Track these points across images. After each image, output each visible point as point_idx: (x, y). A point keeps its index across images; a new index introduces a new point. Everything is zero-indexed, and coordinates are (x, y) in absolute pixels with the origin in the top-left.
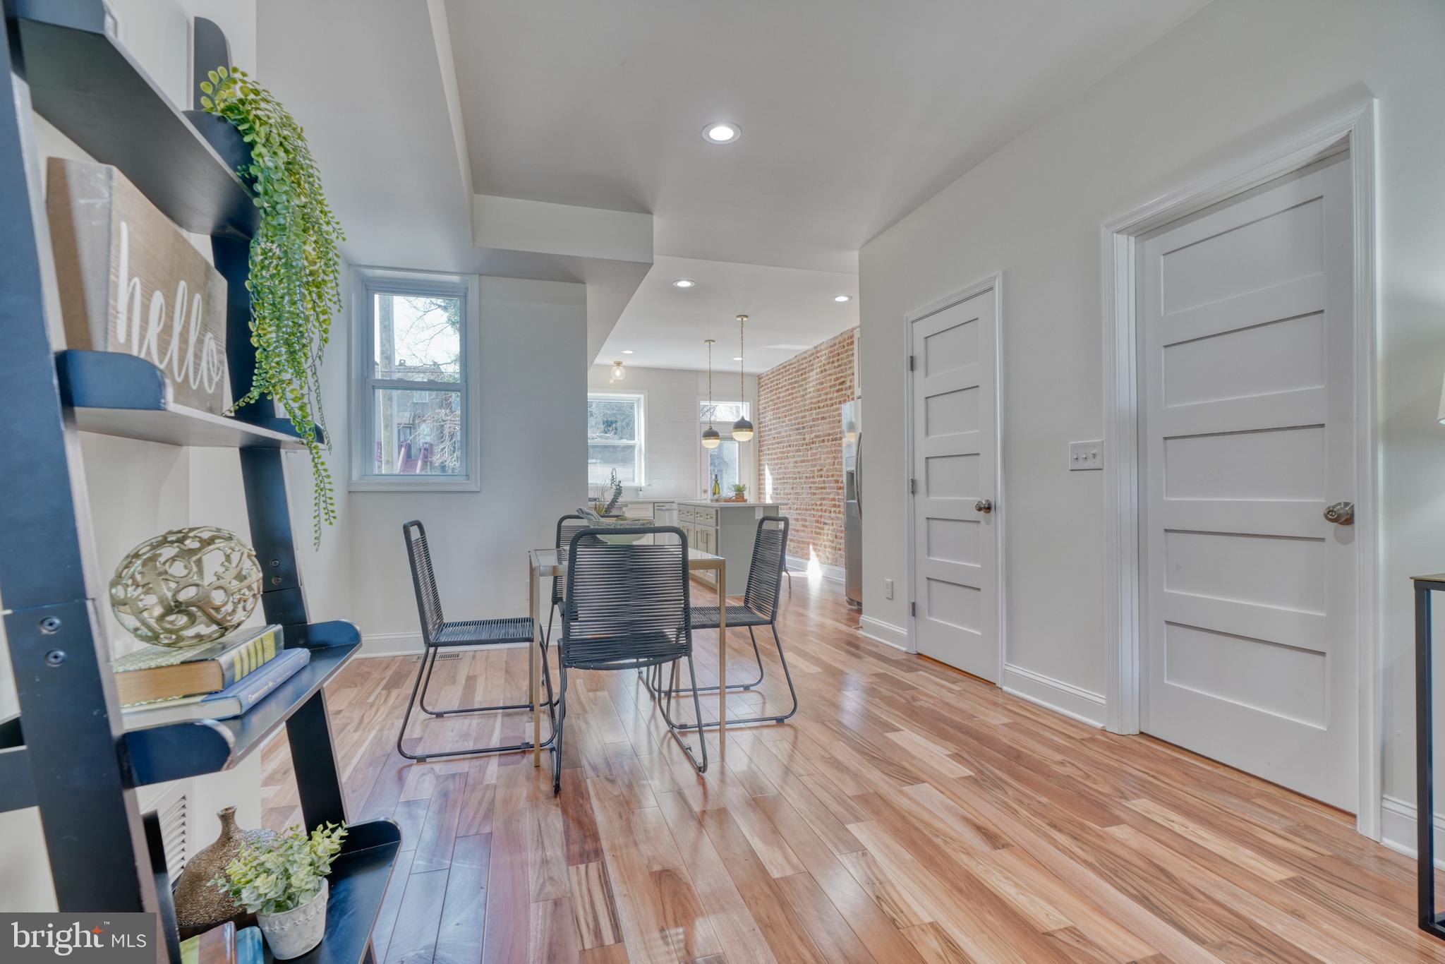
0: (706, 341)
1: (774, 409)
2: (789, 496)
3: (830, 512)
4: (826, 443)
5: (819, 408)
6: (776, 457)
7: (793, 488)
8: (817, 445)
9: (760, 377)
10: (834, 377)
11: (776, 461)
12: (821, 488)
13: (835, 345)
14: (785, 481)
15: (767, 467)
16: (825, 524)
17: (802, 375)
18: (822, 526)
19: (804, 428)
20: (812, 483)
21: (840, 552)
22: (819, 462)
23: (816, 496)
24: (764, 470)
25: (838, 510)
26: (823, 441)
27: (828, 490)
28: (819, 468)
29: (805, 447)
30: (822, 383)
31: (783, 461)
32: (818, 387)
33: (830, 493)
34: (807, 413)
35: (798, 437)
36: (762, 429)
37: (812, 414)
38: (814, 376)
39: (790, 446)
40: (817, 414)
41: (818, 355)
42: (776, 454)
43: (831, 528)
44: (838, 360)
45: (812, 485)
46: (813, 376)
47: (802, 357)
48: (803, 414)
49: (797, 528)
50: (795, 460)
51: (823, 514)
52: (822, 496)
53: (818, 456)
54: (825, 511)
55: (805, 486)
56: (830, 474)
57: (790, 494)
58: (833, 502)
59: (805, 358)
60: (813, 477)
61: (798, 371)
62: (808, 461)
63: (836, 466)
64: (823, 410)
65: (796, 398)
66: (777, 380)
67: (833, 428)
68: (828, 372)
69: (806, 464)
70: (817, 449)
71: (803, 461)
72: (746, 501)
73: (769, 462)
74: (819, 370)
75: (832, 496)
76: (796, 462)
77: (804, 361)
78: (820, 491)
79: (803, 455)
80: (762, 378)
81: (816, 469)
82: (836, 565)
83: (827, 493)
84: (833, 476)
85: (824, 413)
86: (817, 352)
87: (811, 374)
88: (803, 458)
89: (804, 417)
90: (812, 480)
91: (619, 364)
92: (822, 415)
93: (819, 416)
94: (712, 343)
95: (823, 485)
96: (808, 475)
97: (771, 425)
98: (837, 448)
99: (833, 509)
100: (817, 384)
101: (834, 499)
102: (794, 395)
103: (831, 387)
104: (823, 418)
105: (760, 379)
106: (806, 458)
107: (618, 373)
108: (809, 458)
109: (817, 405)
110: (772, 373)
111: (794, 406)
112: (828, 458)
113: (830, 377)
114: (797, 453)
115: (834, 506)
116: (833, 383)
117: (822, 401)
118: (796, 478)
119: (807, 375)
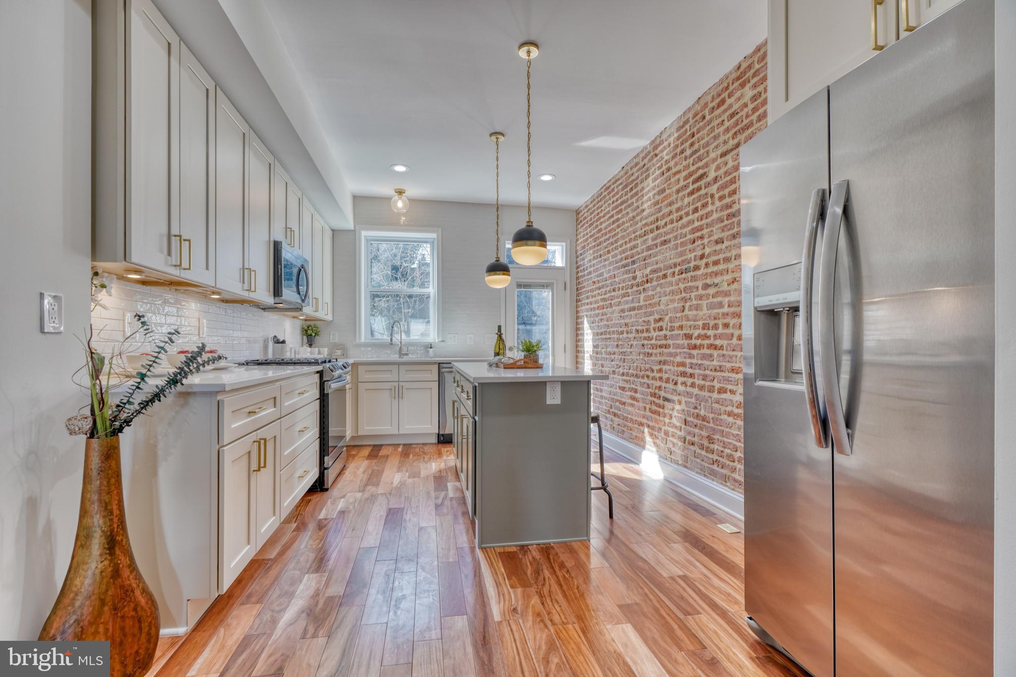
0: (491, 135)
1: (594, 246)
2: (612, 356)
3: (676, 384)
4: (669, 279)
5: (658, 228)
6: (596, 306)
7: (617, 345)
8: (655, 283)
9: (578, 212)
10: (684, 174)
11: (597, 312)
12: (661, 346)
13: (686, 123)
14: (608, 336)
15: (586, 319)
16: (666, 399)
17: (631, 189)
18: (661, 402)
19: (634, 262)
20: (645, 338)
21: (692, 447)
22: (657, 308)
23: (653, 358)
24: (582, 323)
25: (690, 381)
26: (665, 276)
27: (671, 350)
28: (657, 317)
29: (635, 288)
30: (663, 191)
31: (605, 310)
32: (657, 198)
33: (676, 355)
34: (639, 241)
35: (626, 276)
36: (580, 274)
37: (646, 240)
38: (651, 185)
39: (614, 290)
40: (654, 239)
41: (657, 152)
42: (596, 302)
43: (677, 407)
44: (692, 145)
45: (645, 342)
46: (648, 185)
47: (633, 164)
48: (632, 244)
49: (624, 400)
50: (620, 308)
51: (664, 385)
52: (663, 358)
53: (656, 300)
54: (667, 381)
55: (635, 343)
56: (676, 325)
57: (614, 353)
58: (681, 369)
59: (637, 164)
60: (648, 331)
61: (626, 186)
62: (640, 308)
63: (687, 312)
64: (665, 230)
65: (623, 223)
66: (598, 208)
67: (682, 254)
68: (674, 170)
69: (636, 312)
70: (654, 289)
71: (633, 309)
72: (540, 367)
73: (589, 313)
74: (658, 172)
75: (678, 359)
76: (623, 311)
77: (635, 170)
78: (659, 350)
79: (633, 299)
80: (581, 211)
81: (651, 318)
82: (685, 467)
83: (671, 355)
84: (681, 327)
85: (666, 234)
86: (655, 148)
87: (645, 184)
88: (632, 305)
89: (635, 247)
90: (645, 335)
91: (400, 192)
92: (663, 239)
93: (658, 241)
94: (501, 138)
95: (664, 342)
96: (640, 328)
97: (591, 266)
98: (690, 284)
99: (681, 380)
100: (654, 195)
101: (683, 364)
102: (621, 221)
103: (678, 191)
104: (665, 242)
105: (578, 214)
106: (637, 305)
107: (400, 204)
108: (642, 303)
109: (654, 226)
110: (591, 202)
111: (620, 235)
112: (672, 301)
113: (677, 177)
114: (625, 299)
115: (683, 374)
116: (682, 183)
117: (663, 217)
118: (622, 333)
119: (639, 188)
